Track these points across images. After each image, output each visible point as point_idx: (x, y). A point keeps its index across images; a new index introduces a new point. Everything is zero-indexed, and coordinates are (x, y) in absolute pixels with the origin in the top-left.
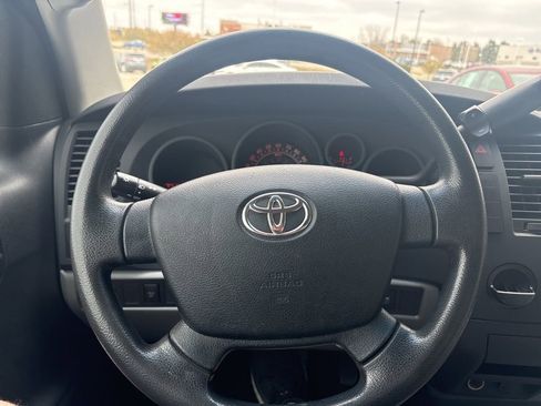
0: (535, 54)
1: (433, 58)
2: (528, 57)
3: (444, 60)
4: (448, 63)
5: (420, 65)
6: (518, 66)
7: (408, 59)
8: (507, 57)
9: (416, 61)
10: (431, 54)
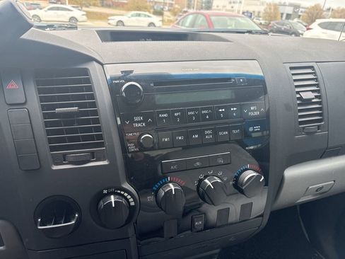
0: (232, 5)
1: (176, 6)
2: (229, 7)
3: (184, 8)
4: (185, 9)
5: (169, 10)
6: (224, 12)
7: (162, 7)
8: (218, 6)
9: (167, 8)
10: (176, 4)
